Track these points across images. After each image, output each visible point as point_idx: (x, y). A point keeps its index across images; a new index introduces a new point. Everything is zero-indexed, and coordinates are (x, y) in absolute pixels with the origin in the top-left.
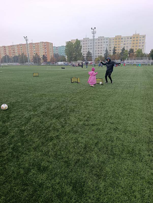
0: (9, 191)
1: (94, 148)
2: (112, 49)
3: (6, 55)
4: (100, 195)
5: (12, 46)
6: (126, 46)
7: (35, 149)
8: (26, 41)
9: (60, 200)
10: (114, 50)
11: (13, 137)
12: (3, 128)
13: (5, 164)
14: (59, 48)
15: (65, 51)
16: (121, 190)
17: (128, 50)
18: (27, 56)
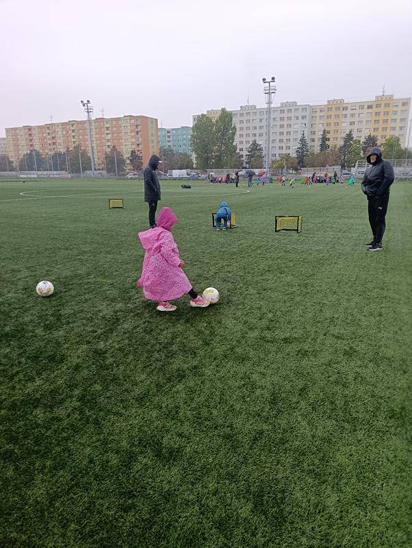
0: (86, 509)
1: (298, 402)
2: (319, 135)
3: (31, 151)
4: (330, 526)
5: (48, 127)
6: (355, 127)
7: (140, 400)
8: (88, 112)
9: (225, 537)
10: (324, 139)
11: (77, 368)
12: (47, 343)
13: (66, 439)
14: (174, 132)
15: (192, 142)
16: (384, 515)
17: (363, 140)
18: (90, 154)
